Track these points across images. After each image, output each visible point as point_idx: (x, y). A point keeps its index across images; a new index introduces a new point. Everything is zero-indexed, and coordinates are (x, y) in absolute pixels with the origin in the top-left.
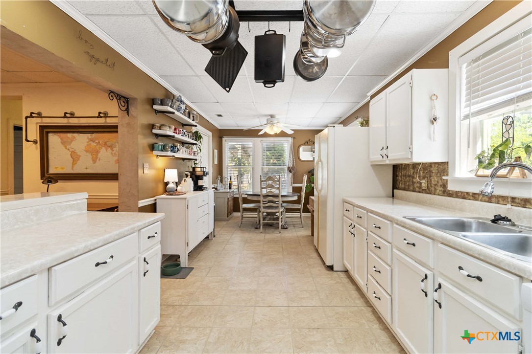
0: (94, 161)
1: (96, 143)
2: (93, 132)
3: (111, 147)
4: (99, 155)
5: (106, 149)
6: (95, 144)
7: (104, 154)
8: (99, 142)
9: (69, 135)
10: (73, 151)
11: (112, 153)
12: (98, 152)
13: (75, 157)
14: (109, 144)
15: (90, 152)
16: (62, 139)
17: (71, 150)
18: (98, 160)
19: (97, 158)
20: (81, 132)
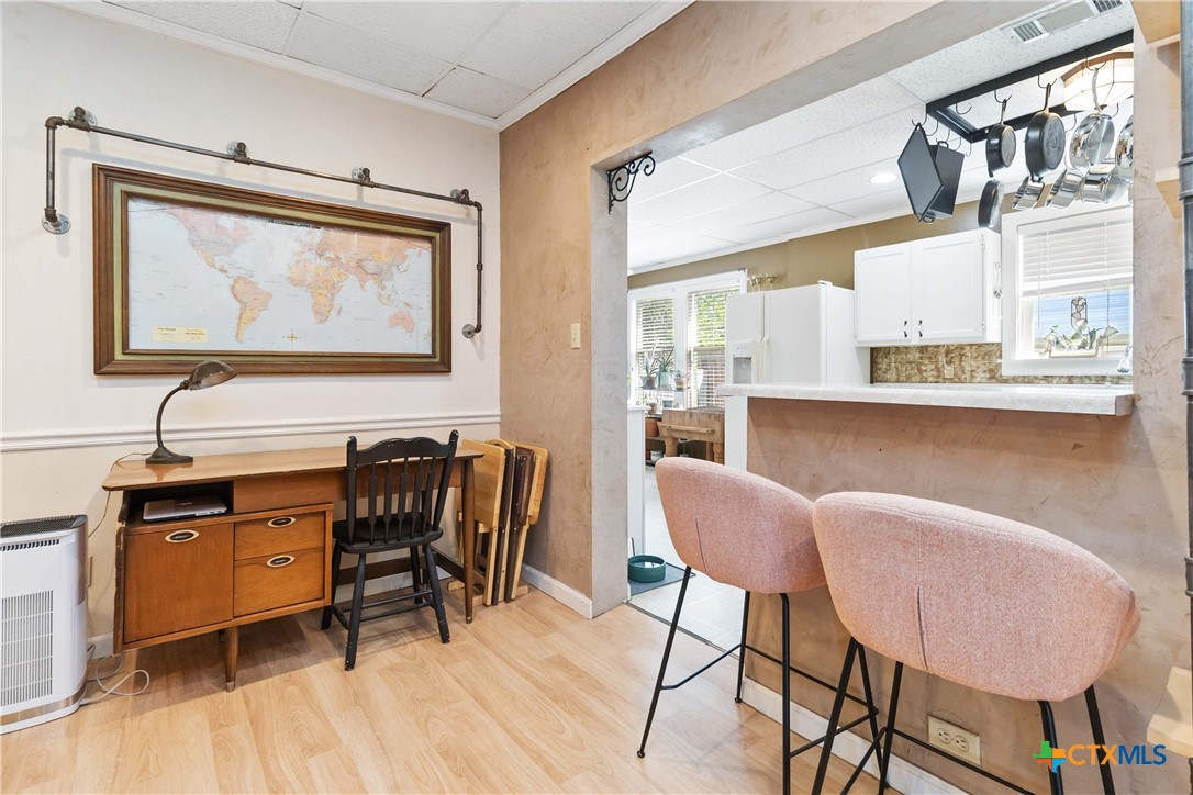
0: (322, 315)
1: (329, 259)
2: (318, 224)
3: (379, 276)
4: (339, 299)
5: (362, 282)
6: (326, 264)
7: (354, 295)
8: (338, 258)
9: (227, 221)
10: (239, 278)
11: (380, 296)
12: (334, 288)
13: (248, 297)
14: (370, 266)
15: (309, 286)
16: (192, 230)
17: (232, 272)
18: (333, 313)
19: (331, 307)
20: (272, 217)
